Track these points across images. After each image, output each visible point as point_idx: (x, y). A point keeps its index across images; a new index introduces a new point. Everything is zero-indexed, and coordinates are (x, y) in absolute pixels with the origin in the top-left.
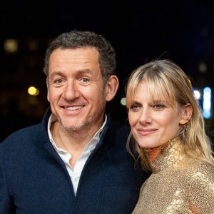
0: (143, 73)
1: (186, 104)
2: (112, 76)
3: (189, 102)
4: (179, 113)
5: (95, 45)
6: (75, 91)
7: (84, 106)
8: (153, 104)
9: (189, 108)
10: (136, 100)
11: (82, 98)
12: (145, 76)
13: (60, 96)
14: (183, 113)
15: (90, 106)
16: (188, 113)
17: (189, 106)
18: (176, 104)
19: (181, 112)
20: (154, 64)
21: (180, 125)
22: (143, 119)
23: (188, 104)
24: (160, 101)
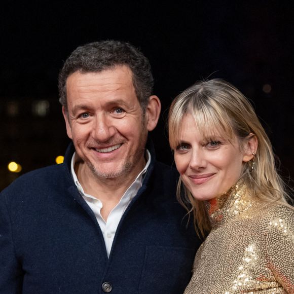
0: (187, 103)
1: (248, 135)
2: (151, 98)
3: (252, 131)
4: (241, 149)
5: (126, 62)
6: (109, 128)
7: (121, 144)
8: (205, 142)
9: (252, 140)
10: (181, 139)
11: (118, 135)
12: (190, 106)
13: (89, 135)
14: (246, 146)
15: (129, 143)
16: (253, 147)
17: (252, 137)
18: (236, 139)
19: (243, 146)
20: (200, 88)
21: (244, 162)
22: (194, 163)
23: (251, 134)
24: (215, 137)
